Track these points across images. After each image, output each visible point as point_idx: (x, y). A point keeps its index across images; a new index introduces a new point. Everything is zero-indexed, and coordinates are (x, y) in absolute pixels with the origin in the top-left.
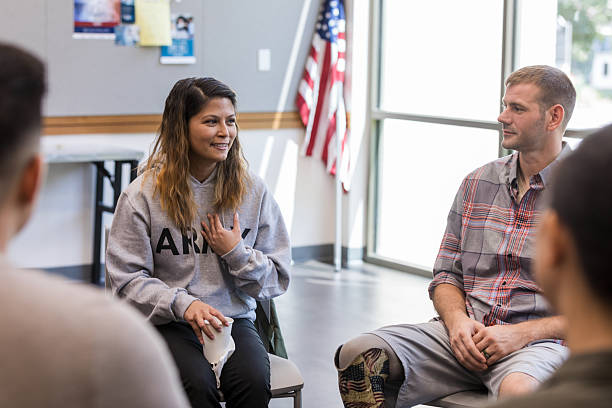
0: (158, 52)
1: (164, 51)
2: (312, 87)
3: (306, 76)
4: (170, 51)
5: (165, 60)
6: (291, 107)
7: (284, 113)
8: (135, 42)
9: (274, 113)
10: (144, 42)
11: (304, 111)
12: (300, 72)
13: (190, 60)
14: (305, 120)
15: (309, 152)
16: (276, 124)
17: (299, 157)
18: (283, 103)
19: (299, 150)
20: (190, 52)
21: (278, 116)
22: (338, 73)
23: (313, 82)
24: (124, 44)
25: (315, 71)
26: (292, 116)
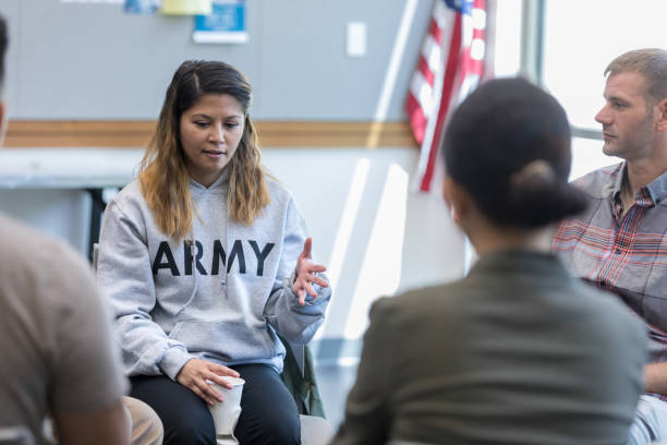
0: (189, 25)
1: (199, 22)
2: (432, 83)
3: (422, 65)
4: (207, 24)
5: (201, 37)
6: (398, 115)
7: (386, 123)
8: (155, 9)
9: (369, 122)
10: (168, 8)
11: (417, 120)
12: (412, 60)
13: (240, 37)
14: (419, 134)
15: (426, 185)
16: (373, 140)
17: (410, 193)
18: (384, 108)
19: (410, 182)
20: (239, 24)
21: (376, 128)
22: (473, 62)
23: (433, 76)
24: (138, 10)
25: (436, 58)
26: (398, 128)
